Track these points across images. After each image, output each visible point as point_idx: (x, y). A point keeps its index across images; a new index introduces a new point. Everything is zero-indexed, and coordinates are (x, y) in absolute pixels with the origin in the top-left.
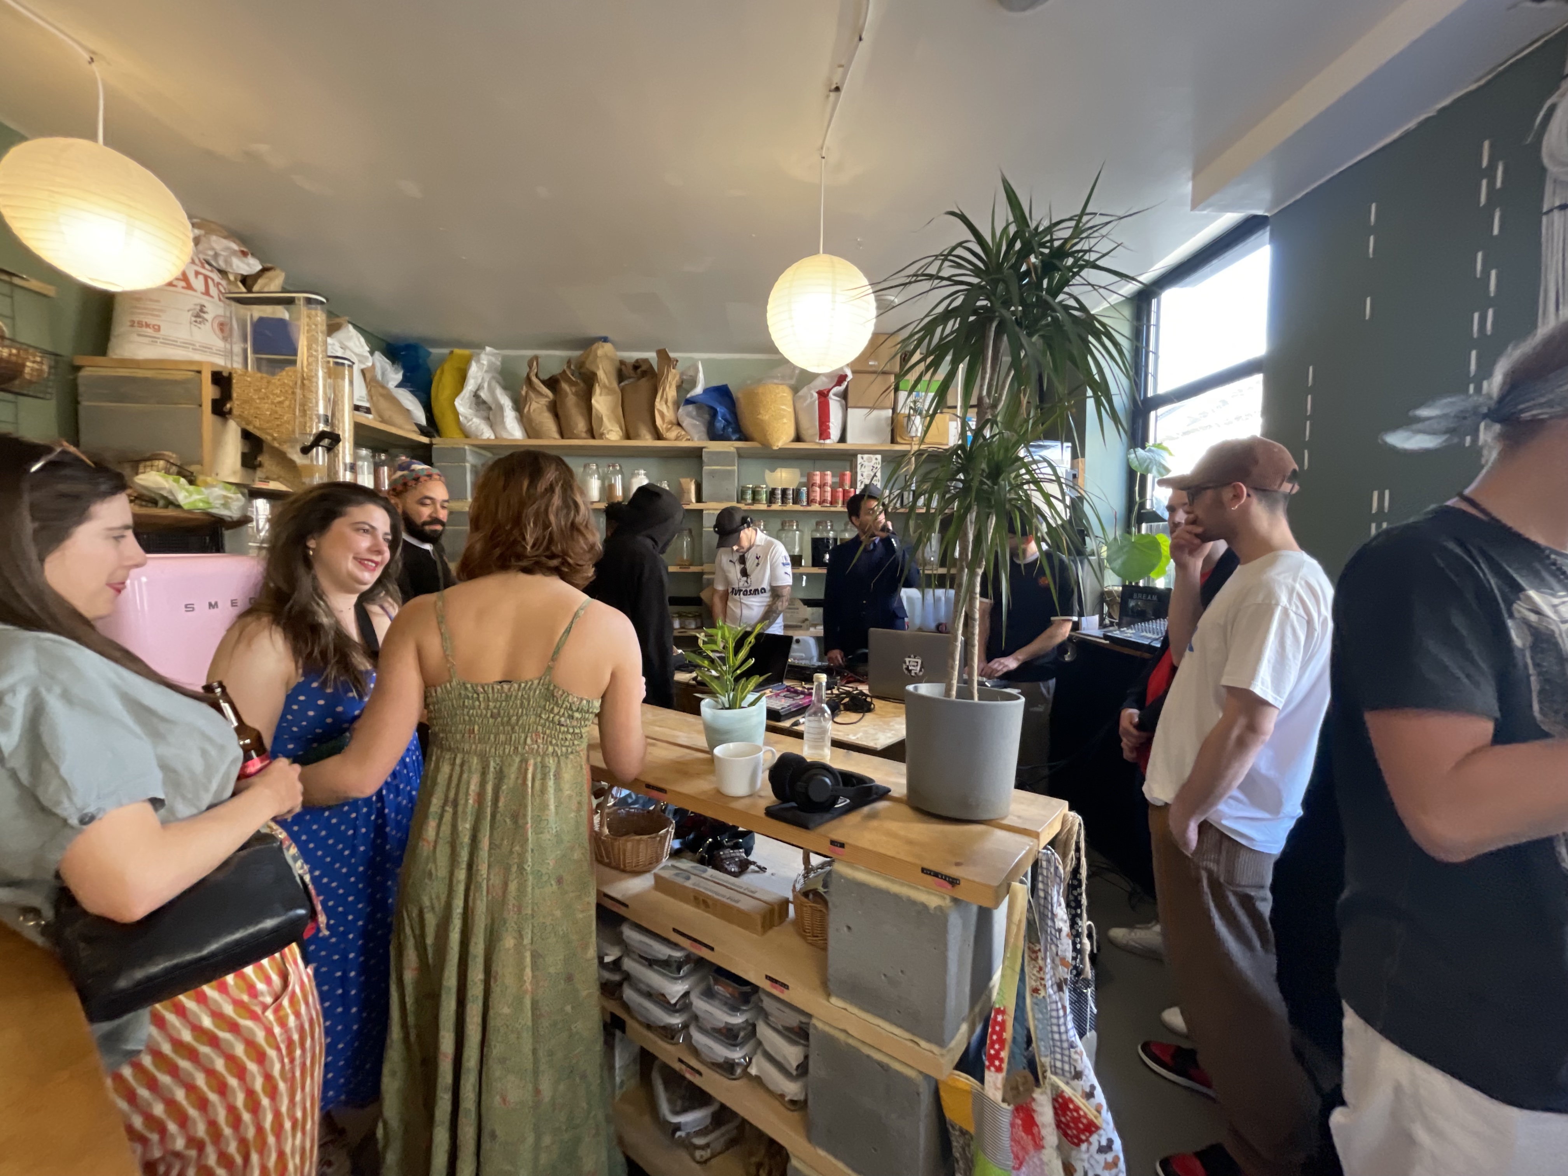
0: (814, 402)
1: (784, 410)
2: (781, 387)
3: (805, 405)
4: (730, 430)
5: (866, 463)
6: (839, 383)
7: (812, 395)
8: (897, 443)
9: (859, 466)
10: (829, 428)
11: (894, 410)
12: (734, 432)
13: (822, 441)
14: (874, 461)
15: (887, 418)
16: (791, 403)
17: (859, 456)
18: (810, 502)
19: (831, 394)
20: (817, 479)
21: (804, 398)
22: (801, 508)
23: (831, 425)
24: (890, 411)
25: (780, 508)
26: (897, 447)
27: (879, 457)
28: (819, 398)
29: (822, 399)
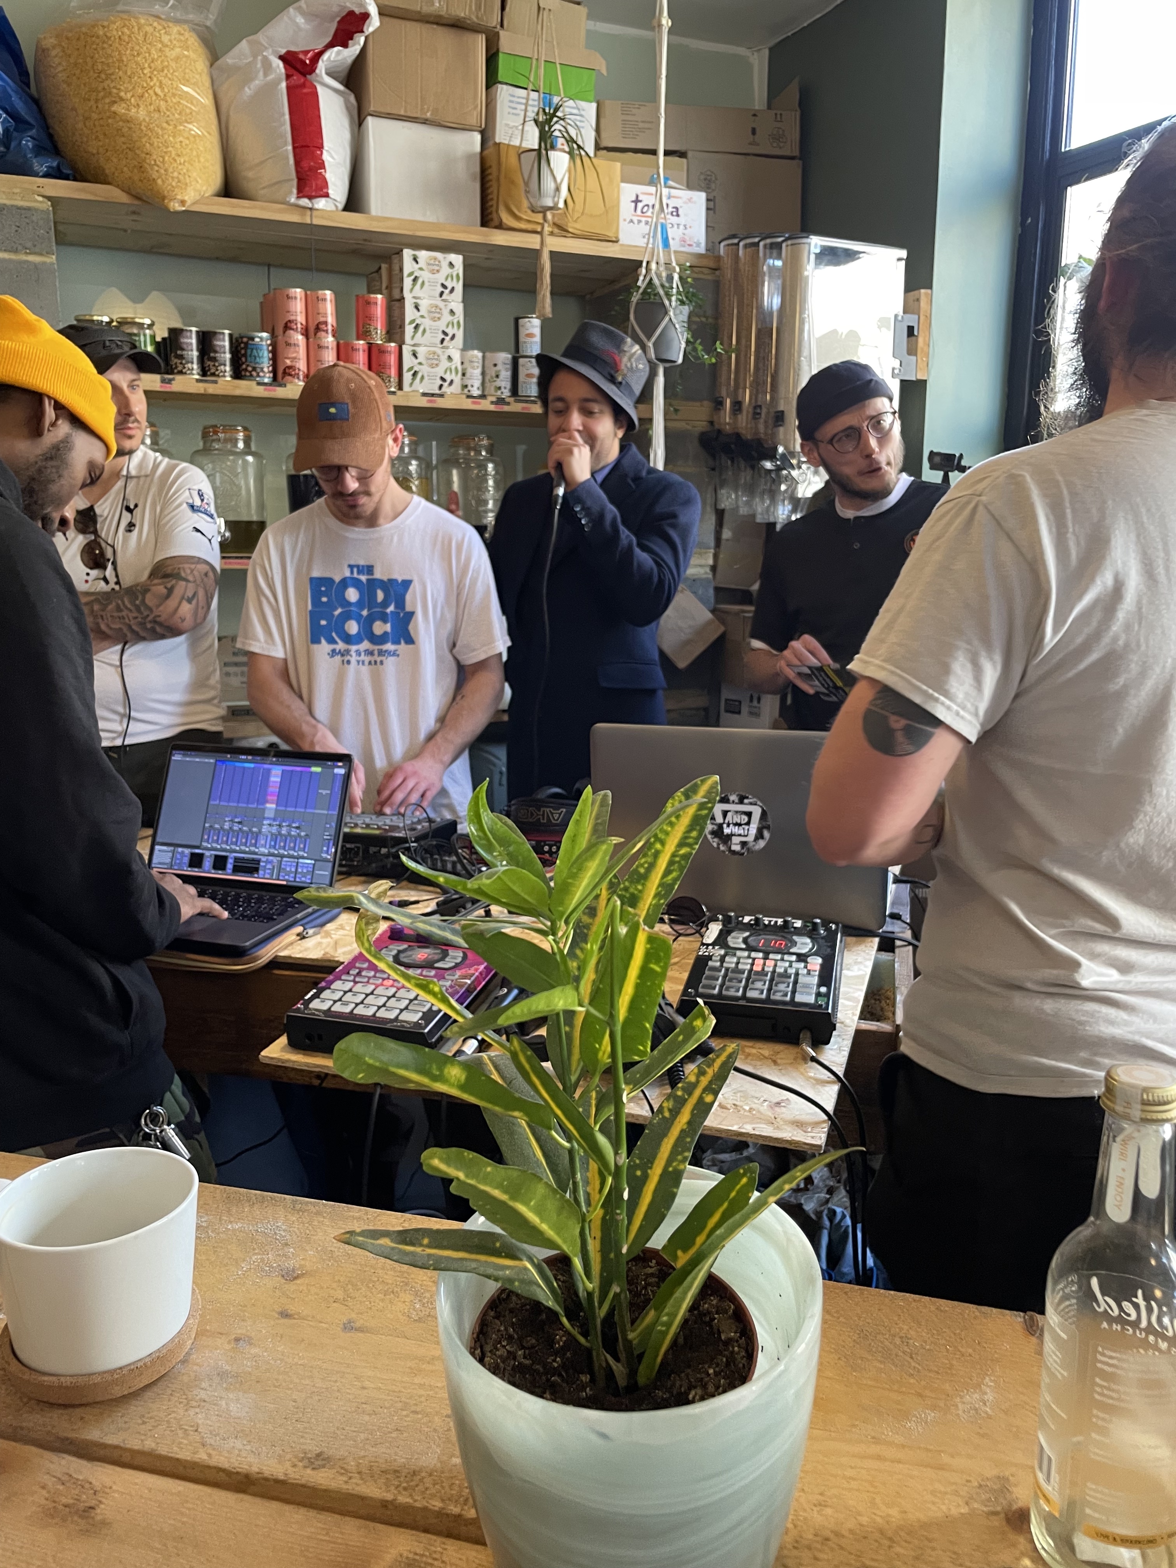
0: (276, 83)
1: (191, 99)
2: (175, 29)
3: (248, 91)
4: (27, 143)
5: (425, 276)
6: (342, 38)
7: (267, 66)
8: (500, 226)
9: (407, 282)
10: (322, 165)
11: (486, 134)
12: (40, 150)
13: (304, 202)
14: (445, 270)
15: (469, 157)
16: (207, 83)
17: (407, 253)
18: (280, 375)
19: (322, 66)
20: (297, 309)
21: (246, 74)
22: (259, 392)
23: (326, 157)
24: (478, 137)
25: (200, 388)
26: (500, 238)
27: (457, 259)
28: (288, 77)
29: (297, 79)
